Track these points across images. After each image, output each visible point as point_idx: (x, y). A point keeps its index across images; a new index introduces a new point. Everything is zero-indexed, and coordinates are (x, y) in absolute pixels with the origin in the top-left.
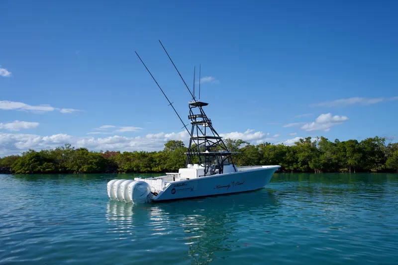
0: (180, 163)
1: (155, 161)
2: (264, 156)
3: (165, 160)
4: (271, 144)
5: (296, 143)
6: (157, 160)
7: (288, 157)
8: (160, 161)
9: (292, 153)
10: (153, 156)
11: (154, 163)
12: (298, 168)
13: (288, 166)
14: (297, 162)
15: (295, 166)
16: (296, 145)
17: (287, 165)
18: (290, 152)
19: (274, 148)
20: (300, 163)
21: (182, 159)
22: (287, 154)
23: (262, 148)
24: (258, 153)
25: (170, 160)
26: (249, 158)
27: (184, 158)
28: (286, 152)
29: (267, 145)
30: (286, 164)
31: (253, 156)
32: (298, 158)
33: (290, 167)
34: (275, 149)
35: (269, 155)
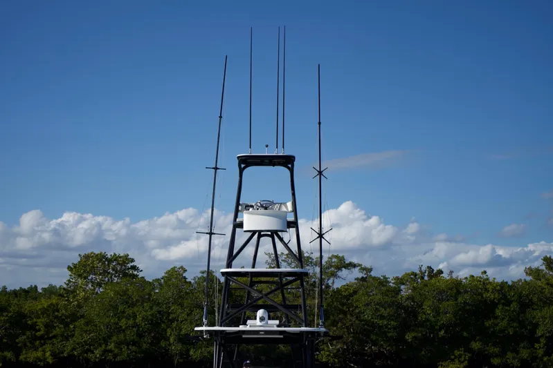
0: (122, 336)
1: (33, 327)
2: (421, 317)
3: (67, 325)
4: (445, 276)
5: (530, 271)
6: (41, 322)
7: (501, 321)
8: (48, 326)
9: (514, 306)
10: (28, 306)
11: (28, 333)
12: (534, 358)
13: (502, 354)
14: (532, 339)
15: (525, 354)
16: (529, 278)
17: (497, 350)
18: (508, 303)
19: (457, 287)
20: (543, 341)
21: (131, 322)
22: (498, 312)
23: (414, 289)
24: (400, 306)
25: (87, 324)
26: (367, 322)
27: (139, 319)
28: (493, 305)
29: (430, 276)
30: (495, 345)
31: (382, 317)
32: (536, 326)
33: (510, 355)
34: (459, 292)
35: (437, 312)
